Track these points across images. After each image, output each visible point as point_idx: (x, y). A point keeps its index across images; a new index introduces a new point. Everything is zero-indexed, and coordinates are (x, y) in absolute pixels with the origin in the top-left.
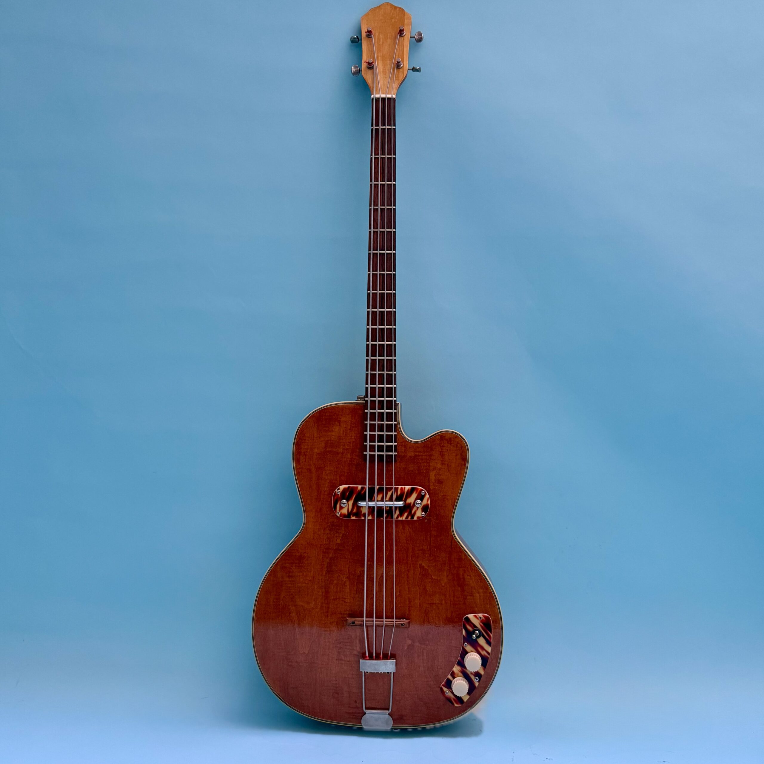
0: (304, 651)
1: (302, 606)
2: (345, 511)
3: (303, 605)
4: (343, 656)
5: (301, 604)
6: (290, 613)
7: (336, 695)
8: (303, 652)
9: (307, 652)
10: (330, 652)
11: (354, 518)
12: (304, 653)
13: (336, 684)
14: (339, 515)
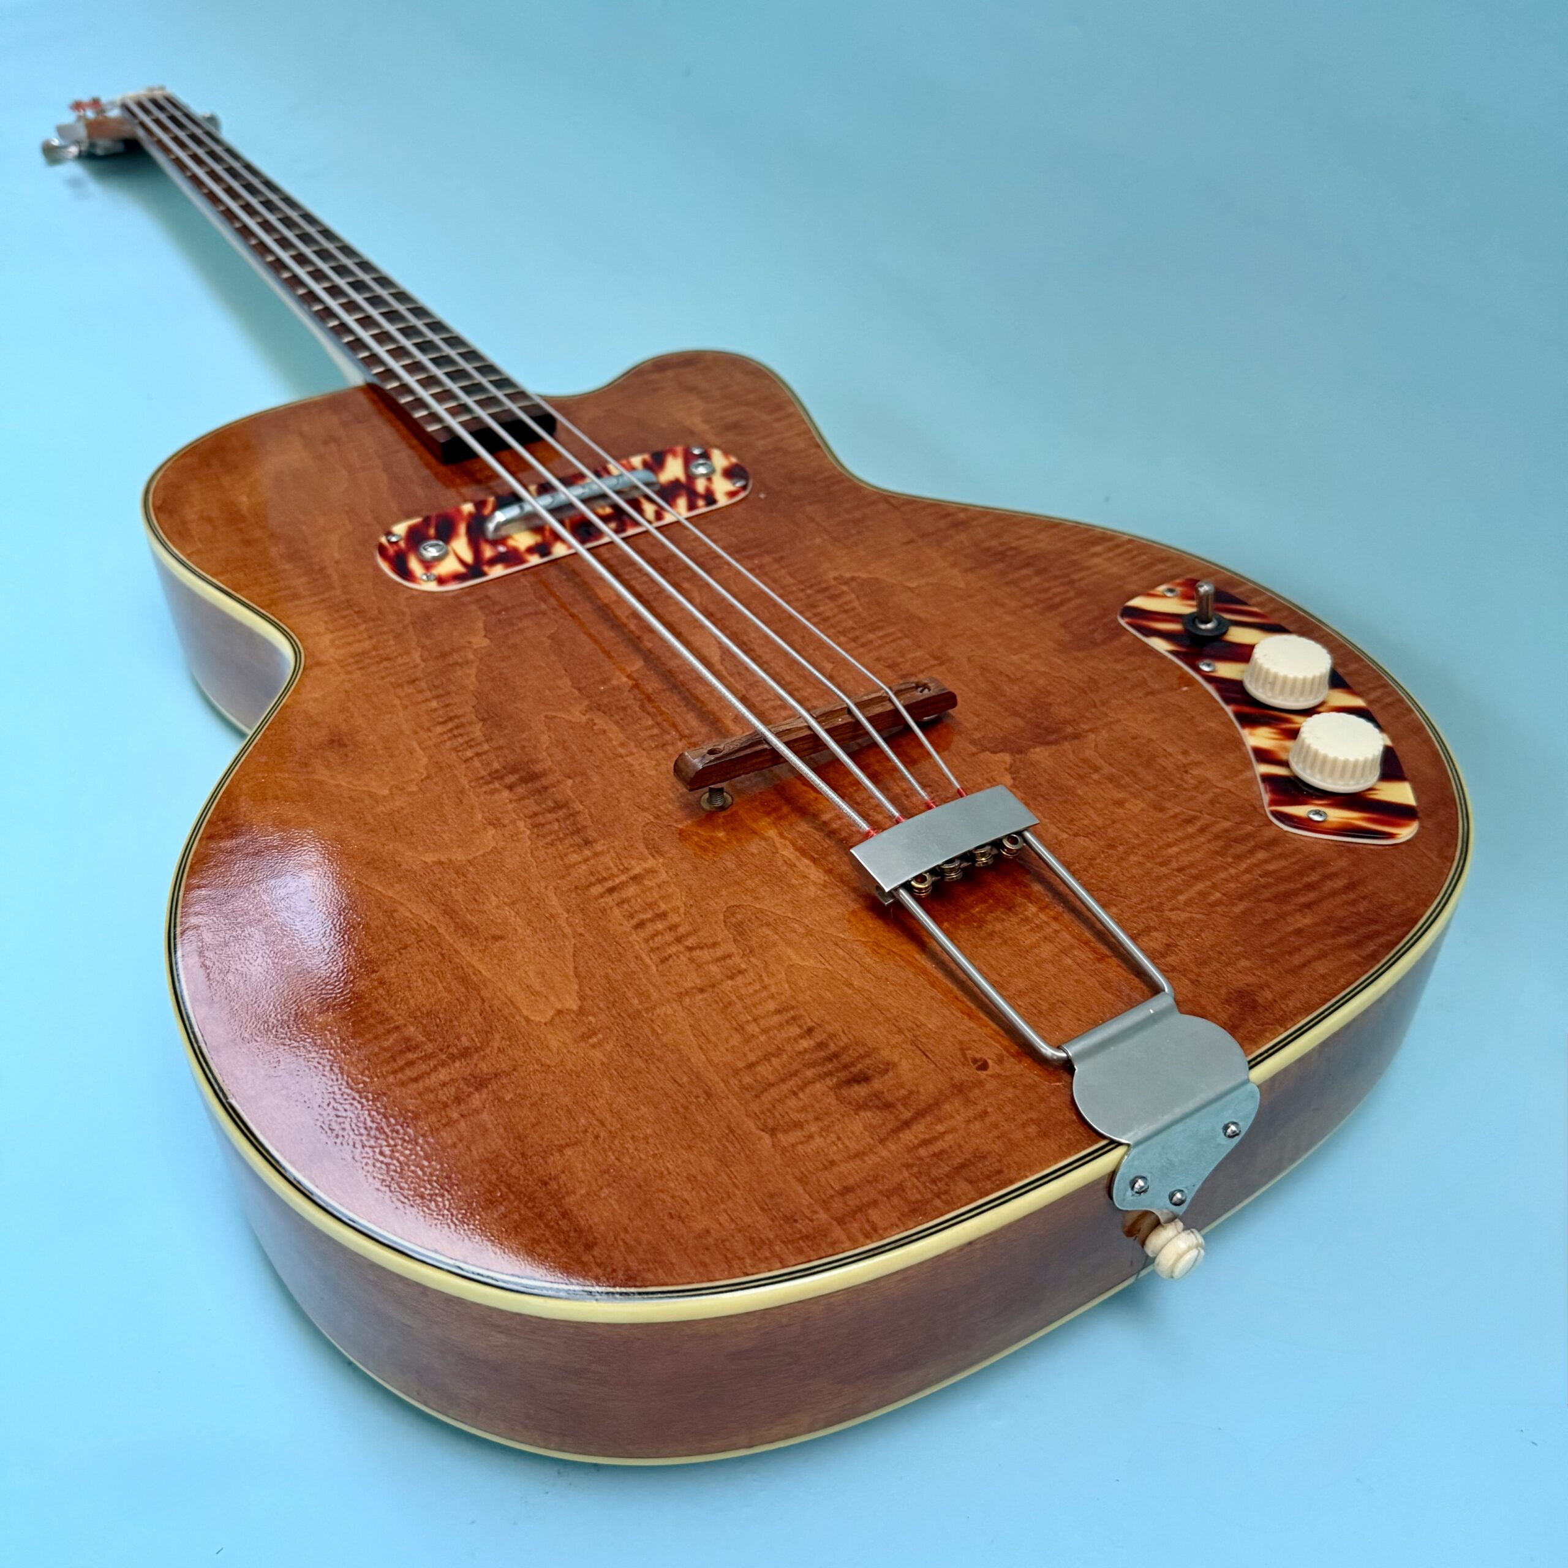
0: (559, 1007)
1: (440, 863)
2: (451, 565)
3: (443, 859)
4: (768, 931)
5: (430, 858)
6: (390, 913)
7: (860, 1091)
8: (551, 1013)
9: (572, 1004)
10: (690, 949)
11: (498, 571)
12: (560, 1012)
13: (821, 1045)
14: (432, 586)
